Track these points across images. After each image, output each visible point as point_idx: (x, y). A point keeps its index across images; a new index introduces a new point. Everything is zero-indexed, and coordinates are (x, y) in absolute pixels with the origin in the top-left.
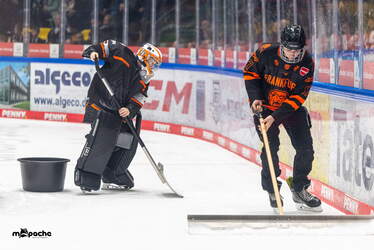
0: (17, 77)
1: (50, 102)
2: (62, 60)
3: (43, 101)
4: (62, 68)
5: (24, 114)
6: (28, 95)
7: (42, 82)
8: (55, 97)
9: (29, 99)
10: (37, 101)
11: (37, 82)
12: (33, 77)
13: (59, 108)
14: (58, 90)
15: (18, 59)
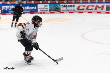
0: (57, 6)
1: (65, 10)
2: (67, 3)
3: (63, 10)
4: (68, 4)
5: (59, 13)
6: (60, 9)
7: (63, 7)
8: (66, 9)
9: (60, 10)
10: (62, 10)
11: (62, 7)
12: (61, 6)
13: (67, 11)
14: (67, 8)
15: (57, 3)
